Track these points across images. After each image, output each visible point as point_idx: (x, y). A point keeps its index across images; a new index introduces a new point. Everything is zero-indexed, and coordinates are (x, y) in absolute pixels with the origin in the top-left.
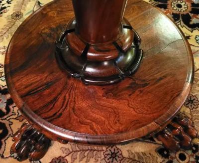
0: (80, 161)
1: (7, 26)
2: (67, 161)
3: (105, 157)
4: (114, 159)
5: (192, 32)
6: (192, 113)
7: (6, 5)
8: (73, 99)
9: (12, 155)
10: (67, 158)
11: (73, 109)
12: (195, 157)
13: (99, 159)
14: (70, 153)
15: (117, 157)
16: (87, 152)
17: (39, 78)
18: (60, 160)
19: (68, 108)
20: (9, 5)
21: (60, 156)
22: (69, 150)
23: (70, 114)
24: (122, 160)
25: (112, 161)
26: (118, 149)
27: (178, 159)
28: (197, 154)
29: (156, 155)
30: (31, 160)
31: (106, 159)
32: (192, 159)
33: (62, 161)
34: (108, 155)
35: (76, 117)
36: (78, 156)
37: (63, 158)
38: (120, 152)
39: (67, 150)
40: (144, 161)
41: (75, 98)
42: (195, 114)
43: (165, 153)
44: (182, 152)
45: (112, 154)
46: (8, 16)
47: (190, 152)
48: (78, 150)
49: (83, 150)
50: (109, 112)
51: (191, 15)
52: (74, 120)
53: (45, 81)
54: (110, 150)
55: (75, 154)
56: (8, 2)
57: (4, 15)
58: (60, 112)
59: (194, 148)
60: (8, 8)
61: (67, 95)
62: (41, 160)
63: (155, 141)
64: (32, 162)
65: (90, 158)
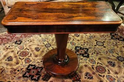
5: (84, 58)
21: (52, 81)
22: (54, 80)
29: (72, 81)
36: (56, 81)
46: (40, 52)
51: (84, 54)
54: (62, 80)
56: (40, 48)
60: (40, 50)
65: (58, 81)
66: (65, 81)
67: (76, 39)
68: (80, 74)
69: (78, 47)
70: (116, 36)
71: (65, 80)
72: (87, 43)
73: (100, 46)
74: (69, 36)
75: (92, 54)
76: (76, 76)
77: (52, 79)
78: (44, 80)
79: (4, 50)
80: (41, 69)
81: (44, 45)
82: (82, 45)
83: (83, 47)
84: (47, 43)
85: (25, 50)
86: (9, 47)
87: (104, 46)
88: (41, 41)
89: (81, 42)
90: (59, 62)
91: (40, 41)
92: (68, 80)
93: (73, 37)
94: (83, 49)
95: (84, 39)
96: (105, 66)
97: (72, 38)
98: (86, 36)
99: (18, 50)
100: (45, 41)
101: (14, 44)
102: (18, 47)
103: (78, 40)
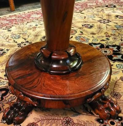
0: (46, 125)
1: (6, 60)
2: (37, 125)
3: (62, 123)
4: (68, 124)
5: (114, 63)
6: (117, 101)
7: (6, 51)
8: (43, 80)
9: (3, 122)
10: (38, 123)
11: (43, 84)
12: (120, 123)
13: (59, 124)
14: (40, 121)
15: (70, 123)
16: (51, 121)
17: (24, 72)
18: (33, 124)
19: (40, 84)
20: (8, 51)
21: (33, 123)
22: (39, 119)
23: (41, 86)
24: (73, 124)
25: (67, 125)
26: (71, 119)
27: (110, 124)
28: (122, 121)
29: (95, 122)
30: (14, 124)
31: (63, 124)
32: (119, 124)
33: (34, 125)
34: (64, 122)
35: (45, 88)
36: (45, 122)
37: (35, 123)
38: (72, 121)
39: (38, 119)
40: (88, 125)
41: (44, 80)
42: (119, 101)
43: (101, 121)
44: (112, 121)
45: (67, 121)
46: (6, 56)
47: (117, 121)
48: (45, 119)
49: (48, 119)
50: (63, 85)
51: (113, 55)
52: (44, 89)
53: (28, 73)
54: (66, 119)
55: (43, 121)
56: (7, 50)
57: (4, 55)
58: (36, 85)
59: (120, 119)
60: (7, 53)
61: (40, 79)
62: (21, 124)
63: (94, 115)
64: (15, 125)
65: (53, 123)
66: (75, 121)
67: (87, 32)
68: (114, 99)
69: (95, 44)
71: (75, 119)
72: (112, 37)
74: (72, 28)
76: (108, 104)
77: (33, 117)
78: (8, 123)
80: (4, 92)
81: (16, 44)
83: (107, 43)
84: (24, 41)
88: (10, 38)
89: (100, 35)
90: (55, 66)
91: (7, 38)
92: (84, 118)
93: (80, 28)
94: (107, 47)
95: (105, 30)
97: (79, 30)
98: (108, 27)
100: (19, 37)
103: (93, 34)
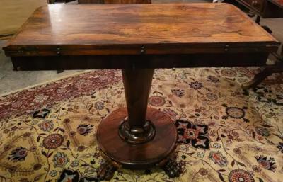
67: (176, 102)
69: (182, 122)
70: (267, 95)
72: (202, 112)
73: (235, 119)
75: (218, 139)
79: (6, 131)
81: (100, 117)
82: (193, 117)
83: (196, 121)
85: (56, 132)
86: (20, 124)
87: (246, 117)
88: (93, 108)
89: (190, 108)
91: (91, 108)
94: (194, 127)
96: (251, 170)
97: (168, 98)
98: (199, 95)
99: (40, 132)
101: (30, 118)
102: (40, 125)
103: (183, 106)
